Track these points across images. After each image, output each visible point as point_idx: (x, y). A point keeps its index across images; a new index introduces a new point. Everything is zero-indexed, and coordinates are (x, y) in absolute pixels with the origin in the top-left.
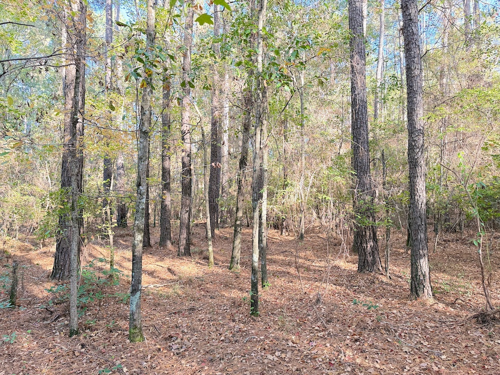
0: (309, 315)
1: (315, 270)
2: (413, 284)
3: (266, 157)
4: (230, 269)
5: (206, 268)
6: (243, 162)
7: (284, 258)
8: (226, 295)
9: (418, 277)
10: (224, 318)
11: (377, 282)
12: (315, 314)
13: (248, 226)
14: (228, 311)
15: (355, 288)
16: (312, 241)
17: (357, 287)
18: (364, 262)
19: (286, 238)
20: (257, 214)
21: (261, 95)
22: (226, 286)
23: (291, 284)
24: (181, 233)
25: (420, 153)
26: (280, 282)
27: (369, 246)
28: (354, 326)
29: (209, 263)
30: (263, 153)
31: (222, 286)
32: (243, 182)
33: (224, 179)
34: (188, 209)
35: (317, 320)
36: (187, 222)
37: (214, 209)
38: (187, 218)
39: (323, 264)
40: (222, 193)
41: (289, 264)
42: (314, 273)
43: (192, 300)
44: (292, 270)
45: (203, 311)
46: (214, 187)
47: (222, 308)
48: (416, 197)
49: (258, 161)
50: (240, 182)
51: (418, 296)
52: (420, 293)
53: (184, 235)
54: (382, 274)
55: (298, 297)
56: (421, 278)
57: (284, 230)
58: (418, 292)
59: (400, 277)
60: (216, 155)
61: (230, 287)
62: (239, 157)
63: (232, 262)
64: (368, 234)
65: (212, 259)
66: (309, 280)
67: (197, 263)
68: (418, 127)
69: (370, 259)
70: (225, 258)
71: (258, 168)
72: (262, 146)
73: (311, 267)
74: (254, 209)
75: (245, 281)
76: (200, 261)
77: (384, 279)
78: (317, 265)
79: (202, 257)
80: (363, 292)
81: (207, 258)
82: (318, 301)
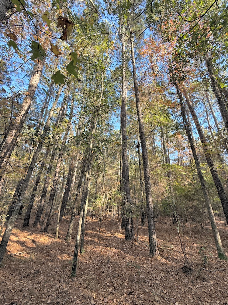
0: (103, 272)
1: (106, 239)
2: (151, 248)
3: (89, 184)
4: (66, 240)
5: (53, 240)
6: (79, 187)
7: (92, 232)
8: (60, 258)
9: (153, 244)
10: (55, 279)
11: (134, 246)
12: (107, 271)
13: (78, 214)
14: (58, 272)
15: (124, 250)
16: (105, 222)
17: (125, 250)
18: (128, 235)
19: (94, 220)
20: (82, 213)
21: (90, 157)
22: (61, 252)
23: (95, 249)
24: (45, 219)
25: (149, 187)
26: (90, 248)
27: (130, 226)
28: (127, 280)
29: (55, 236)
30: (88, 183)
31: (59, 252)
32: (78, 195)
33: (71, 193)
34: (51, 207)
35: (108, 276)
36: (49, 213)
37: (63, 207)
38: (49, 212)
39: (109, 235)
40: (69, 199)
41: (94, 236)
42: (106, 241)
43: (39, 264)
44: (96, 240)
45: (43, 274)
46: (66, 197)
47: (55, 270)
48: (149, 205)
49: (86, 186)
50: (77, 195)
51: (154, 255)
52: (154, 253)
53: (46, 221)
54: (136, 241)
55: (98, 259)
56: (154, 245)
57: (93, 217)
58: (153, 252)
59: (143, 242)
60: (69, 182)
61: (63, 253)
62: (78, 184)
63: (67, 236)
64: (129, 221)
65: (57, 234)
66: (104, 246)
67: (49, 236)
68: (148, 176)
69: (130, 233)
70: (64, 233)
71: (85, 189)
72: (88, 179)
73: (105, 237)
74: (81, 210)
75: (72, 248)
76: (51, 235)
77: (137, 244)
78: (107, 235)
79: (53, 232)
80: (128, 253)
81: (55, 233)
82: (108, 261)
